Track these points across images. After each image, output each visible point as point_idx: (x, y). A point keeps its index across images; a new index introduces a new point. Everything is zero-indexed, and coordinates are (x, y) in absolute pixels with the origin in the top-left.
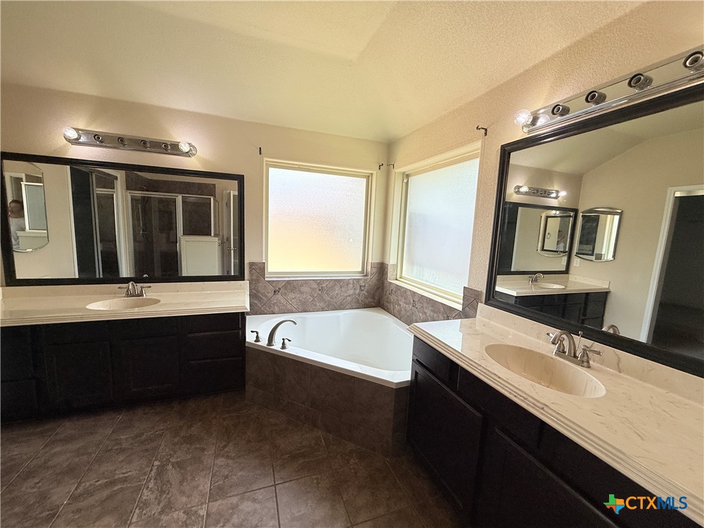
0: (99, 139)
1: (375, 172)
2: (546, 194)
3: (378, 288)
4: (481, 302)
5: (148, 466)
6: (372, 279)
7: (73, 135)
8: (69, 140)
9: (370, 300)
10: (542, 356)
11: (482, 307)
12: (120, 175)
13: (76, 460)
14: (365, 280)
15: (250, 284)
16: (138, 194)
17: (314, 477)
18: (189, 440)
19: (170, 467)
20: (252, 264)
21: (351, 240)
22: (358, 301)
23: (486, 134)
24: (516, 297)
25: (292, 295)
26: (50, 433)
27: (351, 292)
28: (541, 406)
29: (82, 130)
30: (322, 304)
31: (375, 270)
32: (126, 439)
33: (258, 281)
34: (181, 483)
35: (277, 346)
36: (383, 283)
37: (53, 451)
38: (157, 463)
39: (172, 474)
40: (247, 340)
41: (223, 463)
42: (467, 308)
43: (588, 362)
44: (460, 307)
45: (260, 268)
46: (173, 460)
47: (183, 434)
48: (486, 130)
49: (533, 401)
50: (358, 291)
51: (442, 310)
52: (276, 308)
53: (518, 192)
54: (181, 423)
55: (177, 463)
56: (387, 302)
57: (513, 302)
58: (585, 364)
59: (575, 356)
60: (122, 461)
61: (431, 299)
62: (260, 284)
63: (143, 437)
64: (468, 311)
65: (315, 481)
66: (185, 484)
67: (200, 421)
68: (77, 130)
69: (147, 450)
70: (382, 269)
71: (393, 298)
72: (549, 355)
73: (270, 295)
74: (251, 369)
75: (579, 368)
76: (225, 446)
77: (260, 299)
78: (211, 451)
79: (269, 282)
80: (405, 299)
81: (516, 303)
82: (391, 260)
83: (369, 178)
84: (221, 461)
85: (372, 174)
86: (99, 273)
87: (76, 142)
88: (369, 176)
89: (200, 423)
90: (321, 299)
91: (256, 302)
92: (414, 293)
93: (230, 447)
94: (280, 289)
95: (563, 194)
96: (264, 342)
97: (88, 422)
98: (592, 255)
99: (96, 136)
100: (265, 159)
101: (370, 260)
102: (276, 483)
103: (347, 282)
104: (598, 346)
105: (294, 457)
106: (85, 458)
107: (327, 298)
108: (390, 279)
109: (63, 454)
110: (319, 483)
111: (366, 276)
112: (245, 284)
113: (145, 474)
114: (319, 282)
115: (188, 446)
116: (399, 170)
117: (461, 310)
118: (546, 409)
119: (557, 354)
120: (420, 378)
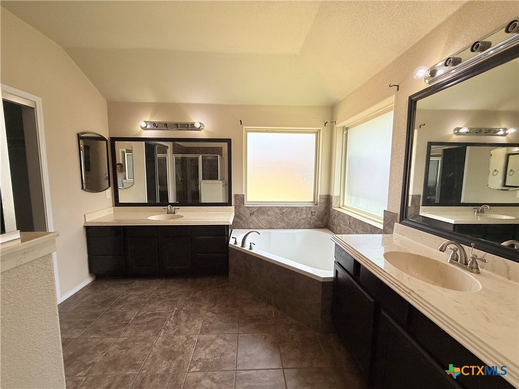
0: (156, 126)
1: (321, 129)
3: (326, 214)
4: (397, 222)
5: (171, 309)
6: (321, 208)
7: (144, 125)
8: (142, 128)
9: (319, 223)
10: (437, 263)
11: (397, 225)
12: (169, 145)
13: (139, 300)
14: (315, 208)
15: (235, 208)
16: (180, 156)
17: (263, 334)
18: (194, 299)
19: (182, 312)
20: (236, 196)
21: (305, 179)
22: (309, 223)
23: (398, 89)
25: (262, 217)
26: (129, 285)
27: (304, 216)
29: (148, 122)
30: (283, 224)
31: (323, 201)
32: (163, 294)
33: (240, 207)
34: (187, 321)
35: (247, 248)
36: (329, 211)
37: (130, 294)
38: (176, 309)
39: (183, 316)
40: (230, 243)
41: (210, 316)
42: (386, 227)
44: (381, 227)
45: (241, 199)
46: (184, 308)
47: (191, 296)
48: (398, 86)
50: (309, 216)
51: (369, 229)
52: (252, 225)
54: (191, 290)
55: (186, 310)
56: (332, 224)
58: (475, 270)
59: (466, 264)
60: (160, 304)
61: (361, 221)
62: (241, 209)
63: (172, 294)
64: (387, 229)
65: (264, 337)
66: (189, 322)
67: (201, 290)
68: (146, 122)
69: (172, 301)
70: (328, 199)
71: (336, 221)
72: (444, 262)
73: (247, 216)
74: (232, 261)
75: (467, 272)
76: (213, 306)
77: (241, 219)
78: (205, 307)
79: (246, 207)
80: (344, 222)
82: (335, 193)
83: (317, 133)
84: (209, 314)
85: (320, 130)
86: (158, 201)
87: (145, 128)
88: (318, 132)
89: (201, 292)
90: (283, 220)
91: (239, 220)
92: (350, 217)
93: (216, 308)
94: (254, 212)
95: (512, 131)
96: (239, 245)
97: (147, 282)
99: (154, 124)
100: (244, 127)
101: (319, 194)
102: (240, 332)
103: (301, 209)
104: (489, 257)
105: (252, 320)
106: (143, 299)
107: (286, 219)
108: (335, 207)
109: (134, 296)
110: (266, 338)
111: (317, 205)
112: (232, 208)
113: (170, 313)
114: (281, 209)
115: (193, 302)
116: (340, 125)
117: (382, 229)
118: (412, 293)
119: (451, 262)
120: (340, 276)
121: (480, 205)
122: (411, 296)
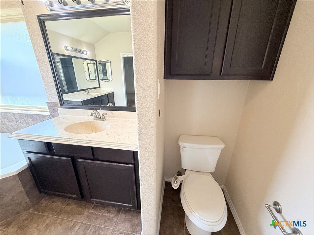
2: (81, 52)
4: (59, 108)
10: (90, 122)
11: (60, 110)
23: (23, 4)
24: (82, 101)
28: (89, 141)
42: (53, 113)
43: (105, 118)
44: (48, 113)
49: (86, 141)
51: (38, 118)
53: (67, 50)
57: (81, 104)
58: (104, 119)
59: (101, 118)
61: (27, 114)
64: (53, 114)
72: (92, 121)
75: (102, 122)
81: (82, 104)
95: (88, 53)
98: (107, 79)
104: (107, 112)
118: (91, 142)
119: (95, 120)
120: (33, 160)
121: (87, 89)
122: (91, 143)
